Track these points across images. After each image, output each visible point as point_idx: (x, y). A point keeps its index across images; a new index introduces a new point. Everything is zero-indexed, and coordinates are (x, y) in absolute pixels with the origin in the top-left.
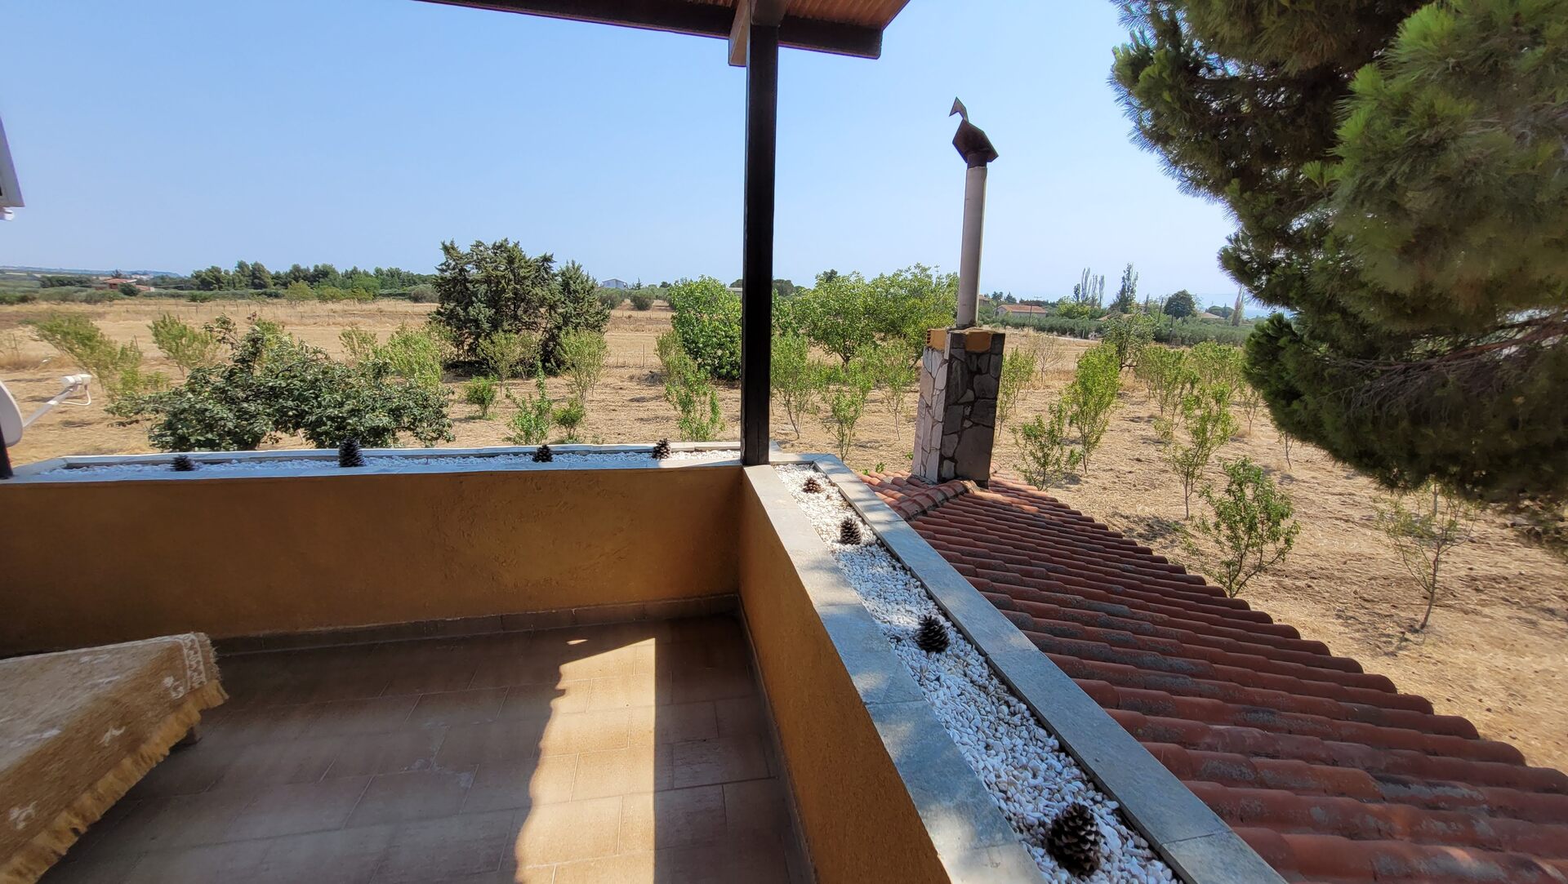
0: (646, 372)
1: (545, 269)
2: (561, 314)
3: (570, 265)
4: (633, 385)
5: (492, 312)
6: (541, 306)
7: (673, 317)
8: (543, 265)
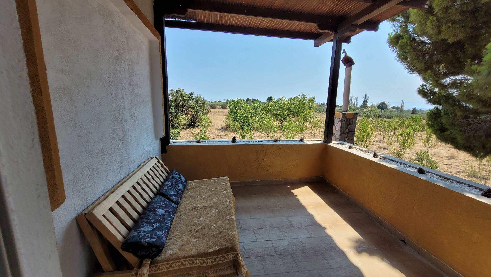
0: (220, 127)
2: (196, 110)
3: (198, 96)
4: (217, 131)
5: (175, 110)
6: (190, 108)
7: (229, 111)
8: (191, 96)
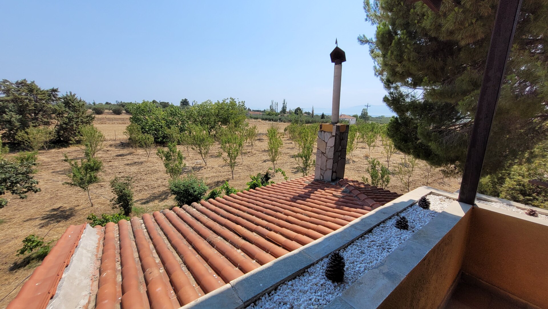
0: (118, 142)
1: (54, 96)
2: (66, 117)
3: (69, 94)
4: (113, 149)
5: (18, 117)
6: (53, 113)
7: (131, 118)
8: (52, 93)
